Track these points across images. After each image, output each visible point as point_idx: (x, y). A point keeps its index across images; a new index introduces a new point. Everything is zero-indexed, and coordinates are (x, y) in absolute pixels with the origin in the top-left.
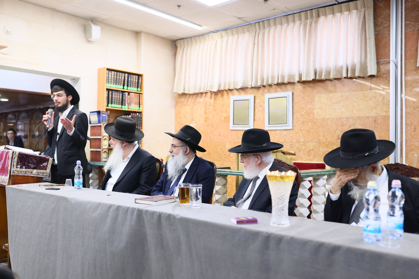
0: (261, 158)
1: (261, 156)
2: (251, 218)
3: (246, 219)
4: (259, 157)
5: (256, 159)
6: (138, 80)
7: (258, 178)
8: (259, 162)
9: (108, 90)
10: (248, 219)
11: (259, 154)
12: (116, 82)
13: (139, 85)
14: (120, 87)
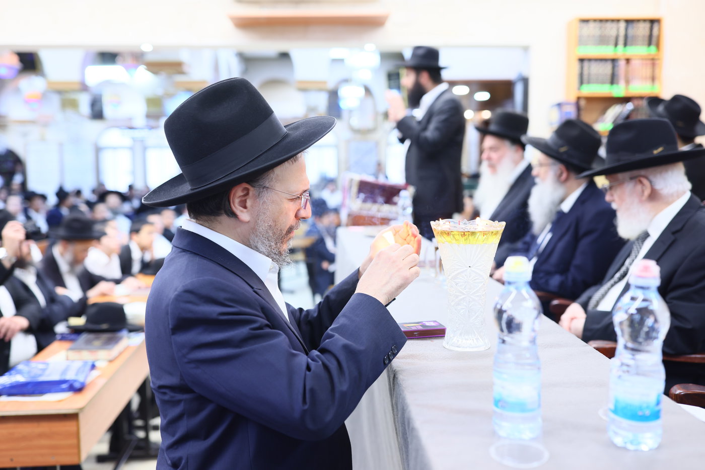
0: (651, 182)
1: (651, 177)
2: (432, 324)
3: (420, 328)
4: (645, 181)
5: (639, 187)
6: (651, 29)
7: (646, 235)
8: (647, 192)
9: (582, 60)
10: (423, 326)
11: (643, 172)
12: (602, 40)
13: (652, 40)
14: (608, 51)
